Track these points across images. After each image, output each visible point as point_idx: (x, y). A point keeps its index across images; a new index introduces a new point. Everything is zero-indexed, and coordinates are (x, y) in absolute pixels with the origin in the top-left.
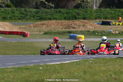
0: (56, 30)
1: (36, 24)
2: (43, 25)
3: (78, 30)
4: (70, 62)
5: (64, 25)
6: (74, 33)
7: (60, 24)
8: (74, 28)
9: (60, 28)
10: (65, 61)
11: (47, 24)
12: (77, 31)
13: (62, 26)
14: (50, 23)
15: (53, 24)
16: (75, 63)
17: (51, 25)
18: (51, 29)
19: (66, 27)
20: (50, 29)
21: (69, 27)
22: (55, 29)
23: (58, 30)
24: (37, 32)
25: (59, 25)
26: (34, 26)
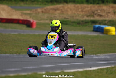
0: (75, 18)
1: (45, 8)
2: (56, 10)
3: (107, 19)
4: (98, 69)
5: (86, 11)
6: (100, 24)
7: (80, 10)
8: (101, 16)
9: (80, 16)
10: (91, 67)
11: (61, 10)
12: (105, 21)
13: (84, 13)
14: (66, 8)
15: (71, 10)
16: (106, 71)
17: (67, 11)
18: (67, 17)
19: (89, 14)
20: (65, 16)
21: (93, 14)
22: (73, 16)
23: (77, 18)
24: (47, 20)
25: (80, 12)
26: (42, 12)
